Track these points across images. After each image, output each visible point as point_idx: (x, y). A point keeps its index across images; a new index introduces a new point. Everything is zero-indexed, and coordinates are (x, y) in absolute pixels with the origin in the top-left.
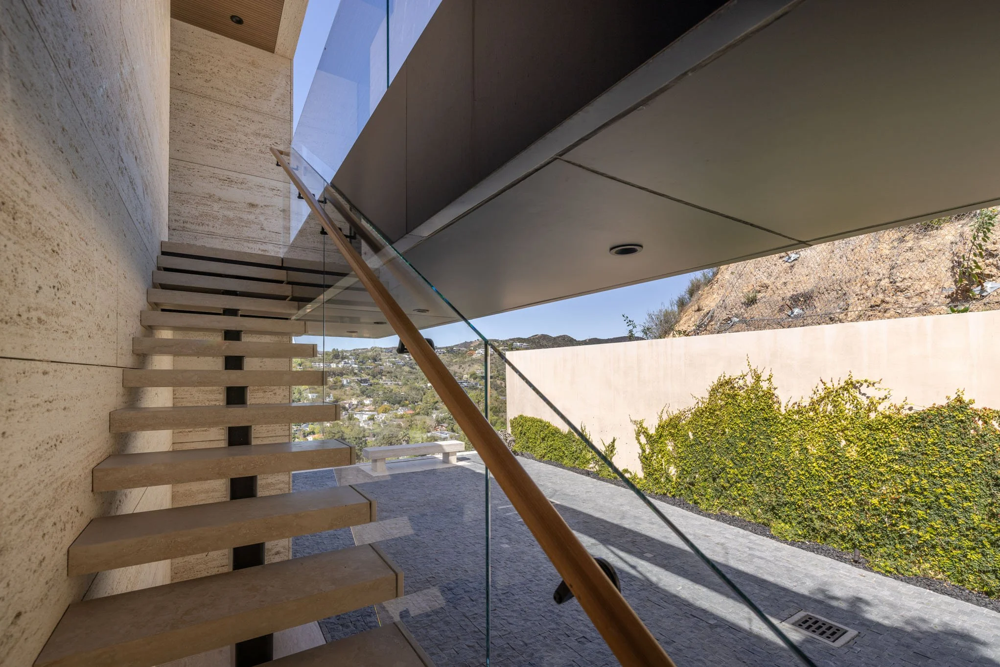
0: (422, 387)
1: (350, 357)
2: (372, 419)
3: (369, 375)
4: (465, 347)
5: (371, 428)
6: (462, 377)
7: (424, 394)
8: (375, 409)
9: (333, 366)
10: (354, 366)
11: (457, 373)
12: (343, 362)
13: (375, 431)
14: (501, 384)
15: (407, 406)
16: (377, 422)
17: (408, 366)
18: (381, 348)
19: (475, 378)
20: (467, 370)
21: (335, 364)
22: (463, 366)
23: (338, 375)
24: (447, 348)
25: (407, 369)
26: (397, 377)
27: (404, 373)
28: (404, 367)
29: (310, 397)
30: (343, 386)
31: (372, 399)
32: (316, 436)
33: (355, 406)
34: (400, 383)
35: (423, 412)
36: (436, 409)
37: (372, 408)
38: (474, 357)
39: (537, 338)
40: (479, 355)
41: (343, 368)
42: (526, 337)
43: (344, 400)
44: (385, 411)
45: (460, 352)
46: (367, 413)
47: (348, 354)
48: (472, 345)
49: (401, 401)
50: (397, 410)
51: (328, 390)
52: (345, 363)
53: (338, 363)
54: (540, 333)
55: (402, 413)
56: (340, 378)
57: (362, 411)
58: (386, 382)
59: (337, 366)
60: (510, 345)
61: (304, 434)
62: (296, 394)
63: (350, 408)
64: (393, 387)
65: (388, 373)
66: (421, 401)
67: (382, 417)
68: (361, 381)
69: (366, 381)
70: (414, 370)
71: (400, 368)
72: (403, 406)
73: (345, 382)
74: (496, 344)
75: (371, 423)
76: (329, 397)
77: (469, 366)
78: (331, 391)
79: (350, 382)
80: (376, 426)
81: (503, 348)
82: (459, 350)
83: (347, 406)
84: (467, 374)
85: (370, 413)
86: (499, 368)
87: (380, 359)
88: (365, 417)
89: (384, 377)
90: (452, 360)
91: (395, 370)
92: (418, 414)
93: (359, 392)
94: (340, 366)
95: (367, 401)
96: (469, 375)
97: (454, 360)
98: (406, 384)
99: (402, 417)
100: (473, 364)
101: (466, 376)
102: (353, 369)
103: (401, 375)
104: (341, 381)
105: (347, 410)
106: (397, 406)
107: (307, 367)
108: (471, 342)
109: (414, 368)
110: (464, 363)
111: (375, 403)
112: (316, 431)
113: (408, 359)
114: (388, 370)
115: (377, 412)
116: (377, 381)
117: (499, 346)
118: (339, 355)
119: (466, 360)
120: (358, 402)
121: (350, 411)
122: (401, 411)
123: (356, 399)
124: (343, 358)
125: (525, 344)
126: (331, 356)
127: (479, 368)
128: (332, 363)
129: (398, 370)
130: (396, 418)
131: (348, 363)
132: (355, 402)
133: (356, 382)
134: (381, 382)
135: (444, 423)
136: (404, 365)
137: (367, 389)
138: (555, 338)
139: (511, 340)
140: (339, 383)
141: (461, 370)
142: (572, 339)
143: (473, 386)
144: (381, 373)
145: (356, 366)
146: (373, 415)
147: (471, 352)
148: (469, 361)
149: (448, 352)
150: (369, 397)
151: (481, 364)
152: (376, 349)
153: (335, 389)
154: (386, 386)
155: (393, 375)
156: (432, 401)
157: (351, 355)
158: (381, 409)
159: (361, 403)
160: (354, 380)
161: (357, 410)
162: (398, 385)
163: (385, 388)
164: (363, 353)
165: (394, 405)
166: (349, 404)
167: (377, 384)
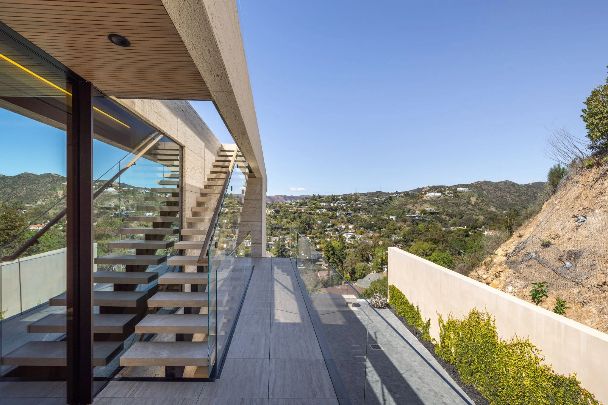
0: (386, 219)
1: (341, 199)
2: (353, 237)
3: (352, 210)
4: (418, 192)
5: (352, 243)
6: (415, 212)
7: (387, 224)
8: (355, 231)
9: (332, 205)
10: (343, 205)
11: (411, 209)
12: (337, 203)
13: (355, 245)
14: (446, 218)
15: (375, 230)
16: (356, 239)
17: (377, 204)
18: (360, 193)
19: (425, 214)
20: (418, 208)
21: (333, 204)
22: (416, 205)
23: (334, 210)
24: (404, 192)
25: (376, 207)
26: (369, 212)
27: (374, 209)
28: (375, 206)
29: (319, 223)
30: (337, 217)
31: (353, 225)
32: (321, 245)
33: (343, 229)
34: (371, 216)
35: (385, 235)
36: (395, 234)
37: (354, 231)
38: (424, 199)
39: (479, 184)
40: (429, 197)
41: (337, 206)
42: (469, 183)
43: (337, 225)
44: (361, 233)
45: (414, 195)
46: (350, 234)
47: (340, 198)
48: (423, 190)
49: (371, 227)
50: (369, 233)
51: (329, 219)
52: (339, 203)
53: (335, 203)
54: (482, 180)
55: (372, 235)
56: (335, 212)
57: (347, 232)
58: (363, 216)
59: (334, 205)
60: (454, 190)
61: (315, 243)
62: (312, 221)
63: (341, 230)
64: (367, 218)
65: (364, 209)
66: (385, 228)
67: (359, 237)
68: (347, 214)
69: (350, 214)
70: (381, 208)
71: (372, 206)
72: (373, 231)
73: (338, 215)
74: (443, 189)
75: (352, 240)
76: (329, 223)
77: (421, 205)
78: (330, 220)
79: (341, 215)
80: (355, 242)
81: (448, 192)
82: (414, 194)
83: (339, 228)
84: (419, 210)
85: (352, 234)
86: (445, 207)
87: (359, 201)
88: (349, 236)
89: (361, 212)
90: (408, 201)
91: (369, 207)
92: (382, 236)
93: (346, 221)
94: (335, 205)
95: (350, 227)
96: (420, 212)
97: (409, 201)
98: (375, 217)
99: (371, 238)
100: (423, 204)
101: (418, 212)
102: (343, 206)
103: (372, 210)
104: (336, 214)
105: (339, 231)
106: (369, 230)
107: (318, 205)
108: (423, 188)
109: (380, 206)
110: (417, 203)
111: (355, 228)
112: (321, 242)
113: (377, 200)
114: (364, 207)
115: (356, 233)
116: (356, 214)
117: (445, 191)
118: (335, 199)
119: (418, 201)
120: (345, 227)
121: (340, 232)
122: (371, 234)
123: (344, 225)
124: (338, 200)
125: (467, 189)
126: (331, 199)
127: (428, 206)
128: (331, 203)
129: (371, 207)
130: (368, 238)
131: (340, 203)
132: (343, 226)
133: (345, 215)
134: (359, 215)
135: (400, 243)
136: (374, 204)
137: (351, 219)
138: (496, 184)
139: (455, 186)
140: (335, 215)
141: (414, 208)
142: (514, 183)
143: (423, 219)
144: (359, 209)
145: (345, 205)
146: (354, 235)
147: (422, 195)
148: (420, 202)
149: (405, 195)
150: (351, 224)
151: (429, 204)
152: (357, 194)
153: (333, 218)
154: (363, 218)
155: (367, 210)
156: (392, 228)
157: (342, 198)
158: (359, 232)
159: (347, 228)
160: (343, 213)
161: (345, 231)
162: (370, 217)
163: (362, 219)
164: (348, 197)
165: (367, 229)
166: (340, 228)
167: (357, 216)
